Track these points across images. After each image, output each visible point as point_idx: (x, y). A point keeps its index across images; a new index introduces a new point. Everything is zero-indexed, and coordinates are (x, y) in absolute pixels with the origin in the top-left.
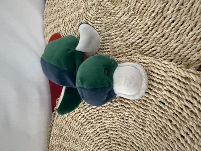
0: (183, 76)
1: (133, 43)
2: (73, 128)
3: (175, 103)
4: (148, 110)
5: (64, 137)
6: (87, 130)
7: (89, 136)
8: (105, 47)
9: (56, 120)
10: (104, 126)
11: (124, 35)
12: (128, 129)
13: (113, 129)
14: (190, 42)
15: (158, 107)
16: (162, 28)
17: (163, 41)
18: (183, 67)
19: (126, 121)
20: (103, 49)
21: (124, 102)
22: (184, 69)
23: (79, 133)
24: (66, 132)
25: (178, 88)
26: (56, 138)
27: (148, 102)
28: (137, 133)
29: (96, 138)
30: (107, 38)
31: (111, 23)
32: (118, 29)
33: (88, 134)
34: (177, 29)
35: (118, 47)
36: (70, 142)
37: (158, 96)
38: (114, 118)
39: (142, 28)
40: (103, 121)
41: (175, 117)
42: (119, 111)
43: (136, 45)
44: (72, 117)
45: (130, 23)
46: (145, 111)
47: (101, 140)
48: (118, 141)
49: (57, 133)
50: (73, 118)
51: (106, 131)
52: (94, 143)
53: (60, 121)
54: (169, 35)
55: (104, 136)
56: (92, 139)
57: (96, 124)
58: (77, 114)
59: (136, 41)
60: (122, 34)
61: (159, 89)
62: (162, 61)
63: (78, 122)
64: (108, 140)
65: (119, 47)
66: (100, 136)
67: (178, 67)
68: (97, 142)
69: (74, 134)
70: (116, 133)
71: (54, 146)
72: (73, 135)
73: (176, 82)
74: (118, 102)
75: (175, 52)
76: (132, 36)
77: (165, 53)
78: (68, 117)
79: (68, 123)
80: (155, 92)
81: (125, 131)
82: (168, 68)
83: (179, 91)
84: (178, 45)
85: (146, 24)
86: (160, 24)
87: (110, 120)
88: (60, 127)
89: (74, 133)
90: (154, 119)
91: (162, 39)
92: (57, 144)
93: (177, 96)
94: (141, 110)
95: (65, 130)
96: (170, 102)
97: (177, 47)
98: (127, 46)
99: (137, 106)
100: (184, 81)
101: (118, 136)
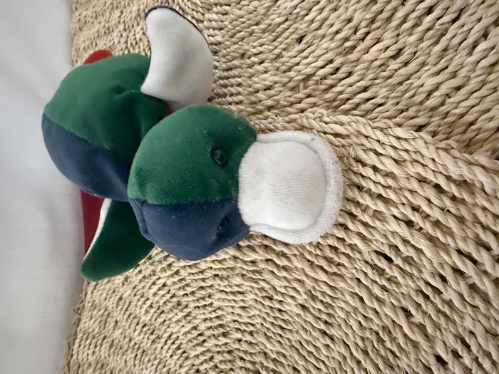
0: (454, 176)
1: (309, 77)
2: (135, 317)
3: (423, 258)
4: (341, 276)
5: (113, 341)
6: (172, 325)
7: (178, 342)
8: (230, 88)
9: (92, 293)
10: (218, 317)
11: (284, 53)
12: (282, 328)
13: (243, 327)
14: (478, 72)
15: (373, 269)
16: (396, 33)
17: (396, 70)
18: (453, 148)
19: (278, 306)
20: (225, 95)
21: (274, 250)
22: (455, 153)
23: (152, 333)
24: (119, 328)
25: (436, 214)
26: (90, 344)
27: (343, 253)
28: (307, 341)
29: (196, 350)
30: (236, 62)
31: (249, 20)
32: (268, 37)
33: (174, 336)
34: (439, 33)
35: (265, 90)
36: (127, 355)
37: (374, 236)
38: (245, 296)
39: (337, 32)
40: (216, 304)
41: (420, 300)
42: (259, 277)
43: (317, 83)
44: (135, 288)
45: (302, 19)
46: (334, 281)
47: (209, 355)
48: (253, 363)
49: (94, 330)
50: (136, 290)
51: (222, 330)
52: (189, 362)
53: (104, 296)
54: (415, 53)
55: (216, 345)
56: (184, 352)
57: (197, 311)
58: (146, 280)
59: (318, 70)
60: (277, 51)
61: (377, 215)
62: (390, 128)
63: (149, 303)
64: (228, 357)
65: (269, 88)
66: (206, 344)
67: (437, 148)
68: (197, 362)
69: (139, 335)
70: (249, 338)
71: (84, 364)
72: (135, 338)
73: (431, 193)
74: (257, 249)
75: (432, 102)
76: (306, 58)
77: (400, 107)
78: (125, 287)
79: (125, 302)
80: (365, 225)
81: (274, 333)
82: (407, 151)
83: (437, 224)
84: (440, 84)
85: (350, 21)
86: (389, 19)
87: (235, 301)
88: (102, 311)
89: (137, 333)
90: (358, 304)
91: (393, 65)
92: (92, 359)
93: (431, 239)
94: (323, 277)
95: (117, 322)
96: (408, 257)
97: (437, 87)
98: (291, 84)
99: (311, 263)
100: (454, 190)
101: (255, 349)
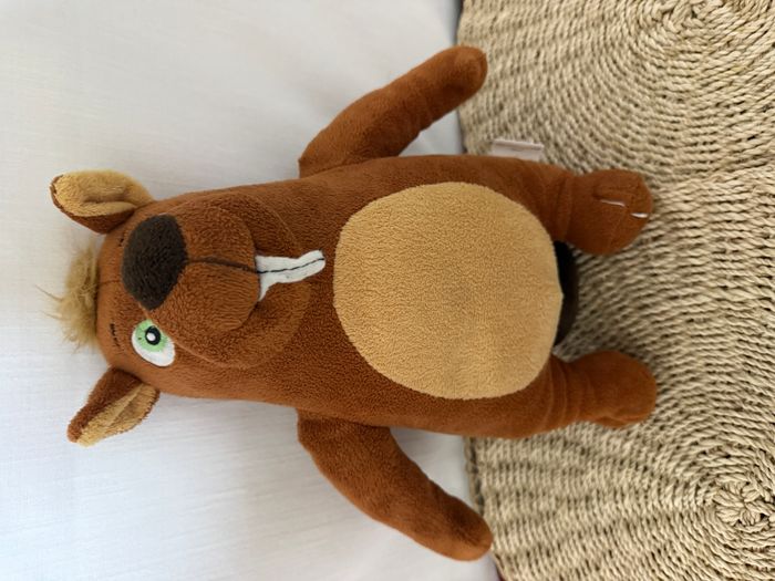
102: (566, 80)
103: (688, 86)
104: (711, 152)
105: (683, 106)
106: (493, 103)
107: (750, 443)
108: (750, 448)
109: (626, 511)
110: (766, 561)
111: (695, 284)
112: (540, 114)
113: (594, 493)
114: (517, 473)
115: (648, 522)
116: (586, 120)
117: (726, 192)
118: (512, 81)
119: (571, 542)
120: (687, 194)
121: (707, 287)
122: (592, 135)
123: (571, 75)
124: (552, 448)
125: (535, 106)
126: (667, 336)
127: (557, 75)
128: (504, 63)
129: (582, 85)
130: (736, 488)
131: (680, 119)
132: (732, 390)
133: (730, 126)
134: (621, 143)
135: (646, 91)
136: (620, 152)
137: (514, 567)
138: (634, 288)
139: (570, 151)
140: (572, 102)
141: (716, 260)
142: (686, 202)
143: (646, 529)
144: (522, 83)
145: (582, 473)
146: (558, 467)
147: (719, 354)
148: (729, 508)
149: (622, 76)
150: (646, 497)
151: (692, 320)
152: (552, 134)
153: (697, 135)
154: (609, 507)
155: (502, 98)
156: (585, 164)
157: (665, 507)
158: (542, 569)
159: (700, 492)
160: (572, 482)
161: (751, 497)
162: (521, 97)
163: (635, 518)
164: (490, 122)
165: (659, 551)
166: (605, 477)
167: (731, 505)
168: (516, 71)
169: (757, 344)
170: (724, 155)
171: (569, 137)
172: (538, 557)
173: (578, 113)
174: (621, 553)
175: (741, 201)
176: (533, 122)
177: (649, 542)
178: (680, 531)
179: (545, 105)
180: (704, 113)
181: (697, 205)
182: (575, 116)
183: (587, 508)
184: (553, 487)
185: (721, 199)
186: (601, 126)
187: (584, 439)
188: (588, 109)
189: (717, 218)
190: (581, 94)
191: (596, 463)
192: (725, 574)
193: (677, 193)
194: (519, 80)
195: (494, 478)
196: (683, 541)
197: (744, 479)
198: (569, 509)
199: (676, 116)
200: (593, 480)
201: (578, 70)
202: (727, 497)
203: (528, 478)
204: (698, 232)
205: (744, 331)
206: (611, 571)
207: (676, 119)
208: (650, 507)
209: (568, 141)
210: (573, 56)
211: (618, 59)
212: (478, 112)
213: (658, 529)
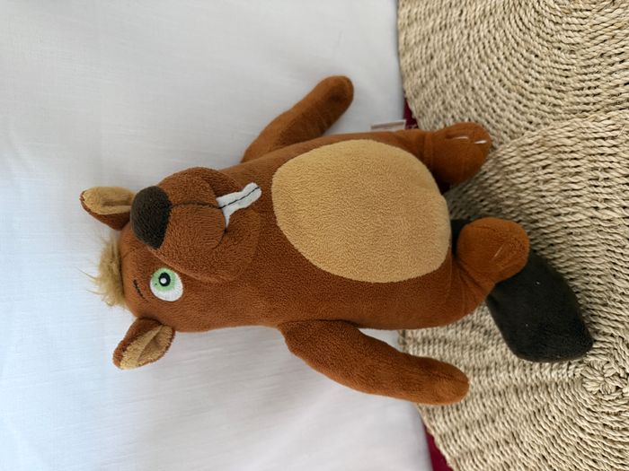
8: (589, 83)
13: (593, 273)
30: (595, 61)
31: (613, 25)
35: (625, 84)
38: (597, 248)
40: (567, 256)
42: (614, 231)
48: (601, 298)
70: (597, 280)
74: (616, 209)
102: (482, 34)
103: (578, 40)
104: (595, 95)
105: (574, 56)
106: (426, 53)
107: (612, 331)
108: (612, 335)
109: (516, 379)
110: (618, 422)
111: (574, 204)
112: (461, 64)
113: (493, 364)
114: (436, 347)
115: (532, 388)
116: (497, 68)
117: (600, 130)
118: (441, 35)
119: (475, 400)
120: (570, 131)
121: (583, 207)
122: (500, 81)
123: (486, 31)
124: (463, 329)
125: (458, 56)
126: (552, 245)
127: (476, 30)
128: (435, 20)
129: (495, 39)
130: (599, 365)
131: (571, 67)
132: (601, 290)
133: (610, 74)
134: (523, 87)
135: (545, 43)
136: (522, 95)
137: (432, 416)
138: (527, 206)
139: (483, 93)
140: (486, 53)
141: (591, 186)
142: (569, 137)
143: (530, 394)
144: (448, 37)
145: (485, 348)
146: (467, 344)
147: (592, 260)
148: (592, 381)
149: (527, 31)
150: (531, 369)
151: (571, 233)
152: (470, 80)
153: (584, 81)
154: (503, 376)
155: (432, 50)
156: (494, 105)
157: (545, 378)
158: (453, 420)
159: (570, 367)
160: (477, 355)
161: (610, 373)
162: (447, 48)
163: (522, 385)
164: (423, 69)
165: (539, 411)
166: (502, 352)
167: (594, 378)
168: (444, 27)
169: (622, 254)
170: (605, 98)
171: (483, 82)
172: (450, 410)
173: (491, 63)
174: (511, 411)
175: (613, 138)
176: (456, 70)
177: (532, 404)
178: (554, 396)
179: (465, 56)
180: (589, 62)
181: (578, 141)
182: (488, 66)
183: (487, 375)
184: (463, 358)
185: (596, 136)
186: (508, 73)
187: (487, 323)
188: (498, 59)
189: (593, 152)
190: (493, 46)
191: (495, 342)
192: (587, 430)
193: (562, 130)
194: (446, 35)
195: (418, 349)
196: (556, 405)
197: (605, 359)
198: (474, 376)
199: (568, 65)
200: (493, 355)
201: (492, 26)
202: (591, 372)
203: (444, 350)
204: (577, 163)
205: (611, 243)
206: (503, 423)
207: (567, 67)
208: (533, 377)
209: (482, 86)
210: (489, 14)
211: (523, 16)
212: (414, 61)
213: (539, 394)
